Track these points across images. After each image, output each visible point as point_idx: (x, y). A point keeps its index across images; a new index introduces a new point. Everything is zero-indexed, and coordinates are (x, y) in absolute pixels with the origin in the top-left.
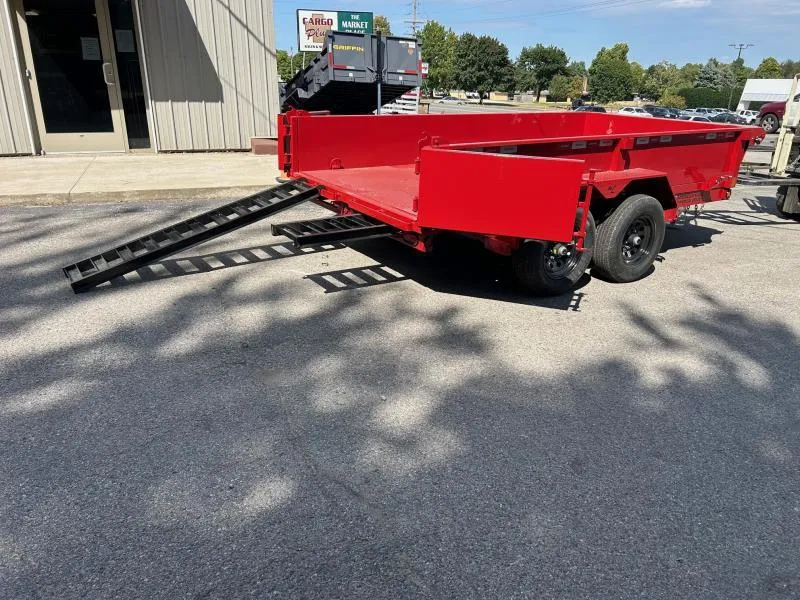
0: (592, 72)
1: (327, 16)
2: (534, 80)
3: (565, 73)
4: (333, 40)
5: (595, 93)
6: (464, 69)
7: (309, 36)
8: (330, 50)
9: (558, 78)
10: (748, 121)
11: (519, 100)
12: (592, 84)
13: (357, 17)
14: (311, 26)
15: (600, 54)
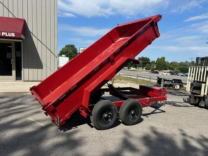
0: (156, 63)
2: (142, 65)
3: (150, 63)
5: (157, 68)
11: (138, 69)
12: (156, 66)
15: (158, 59)
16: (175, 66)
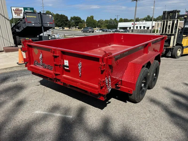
0: (87, 22)
1: (20, 9)
2: (74, 24)
3: (81, 22)
4: (26, 14)
6: (58, 22)
7: (15, 14)
8: (26, 17)
9: (80, 23)
10: (121, 31)
11: (72, 29)
12: (87, 25)
13: (29, 9)
14: (16, 11)
15: (88, 18)
16: (102, 24)
